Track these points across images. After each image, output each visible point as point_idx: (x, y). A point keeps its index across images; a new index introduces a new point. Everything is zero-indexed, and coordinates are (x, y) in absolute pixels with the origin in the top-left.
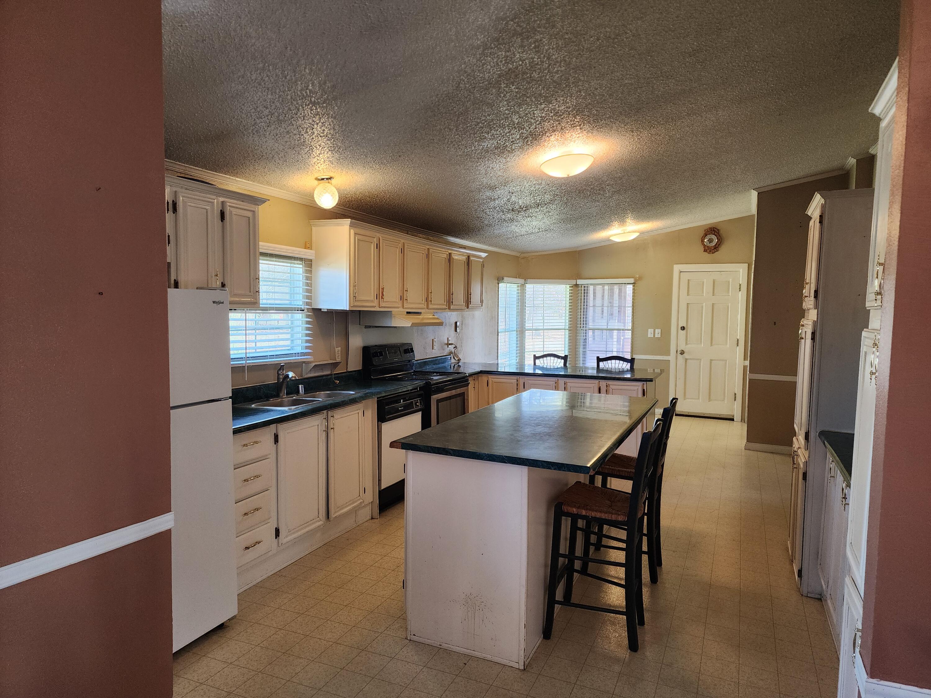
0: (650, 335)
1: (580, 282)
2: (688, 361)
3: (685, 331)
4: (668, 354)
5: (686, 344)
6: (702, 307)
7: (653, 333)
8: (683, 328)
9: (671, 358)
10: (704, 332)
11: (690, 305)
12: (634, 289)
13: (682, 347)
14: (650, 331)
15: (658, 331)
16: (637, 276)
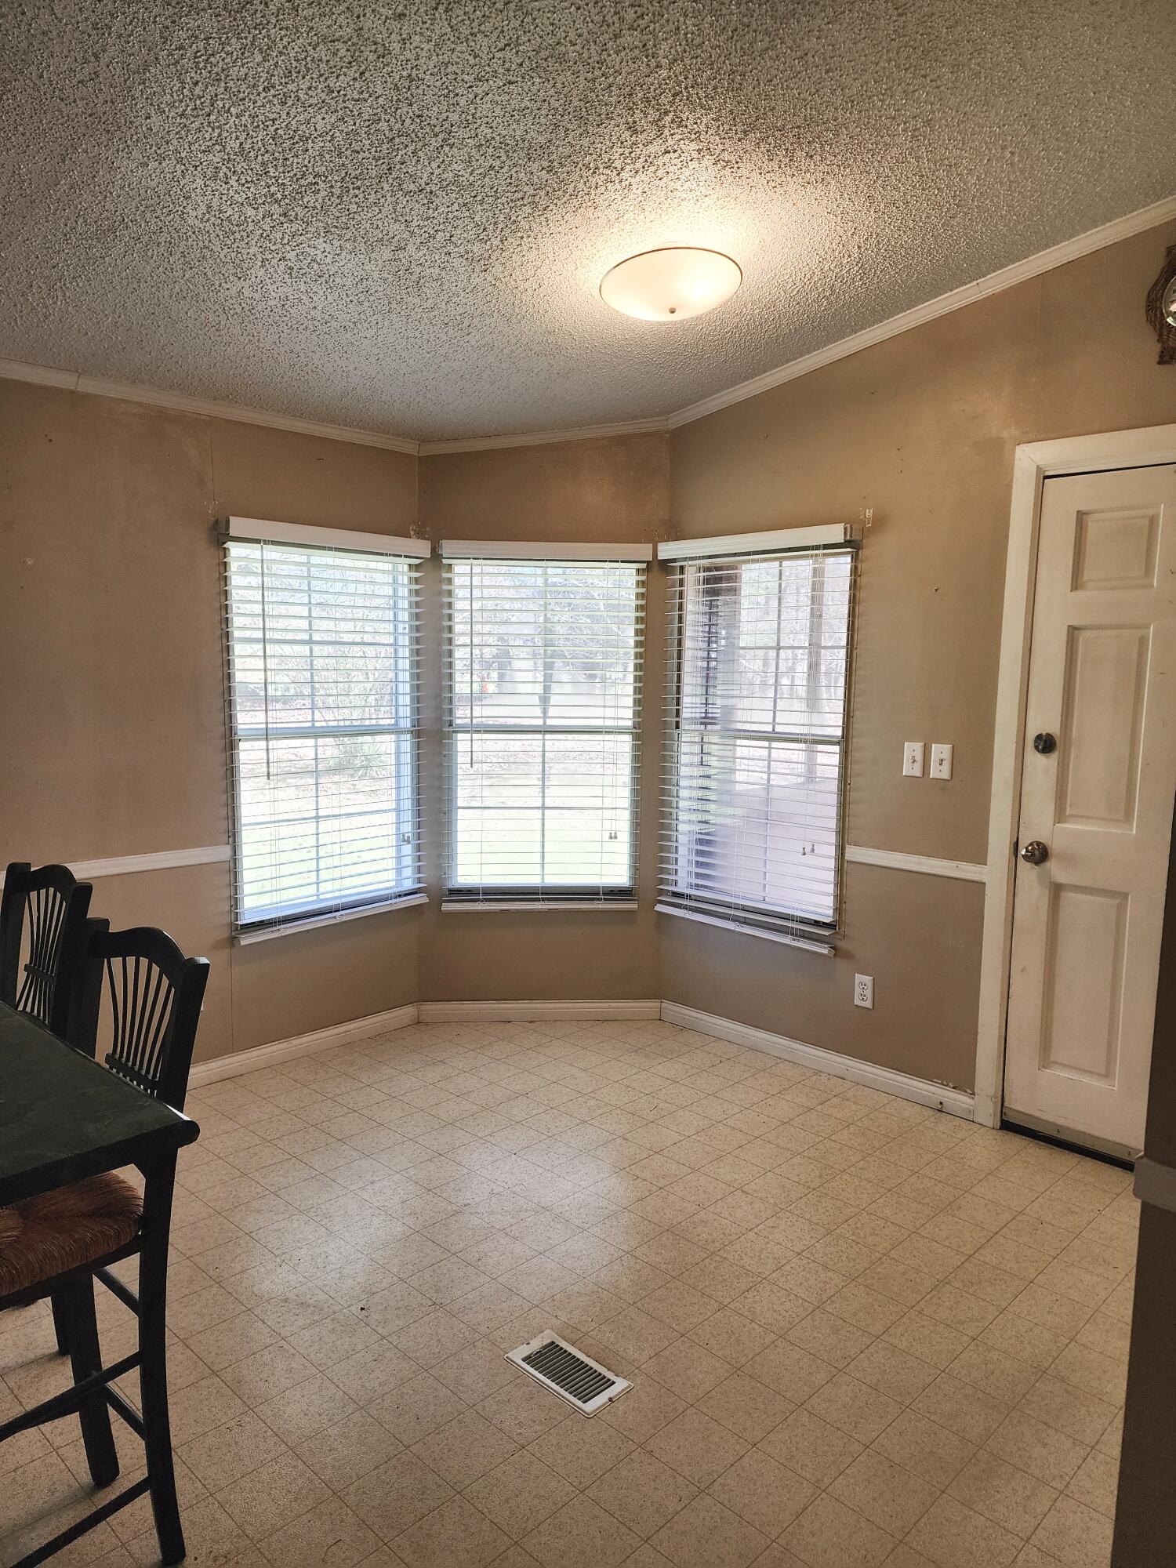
0: (910, 768)
1: (668, 550)
2: (1068, 897)
3: (1054, 757)
4: (979, 856)
5: (1060, 816)
6: (1142, 642)
7: (919, 757)
8: (1046, 744)
9: (992, 872)
10: (1146, 765)
11: (1083, 637)
12: (855, 571)
13: (1040, 826)
14: (912, 750)
15: (941, 751)
16: (869, 513)
